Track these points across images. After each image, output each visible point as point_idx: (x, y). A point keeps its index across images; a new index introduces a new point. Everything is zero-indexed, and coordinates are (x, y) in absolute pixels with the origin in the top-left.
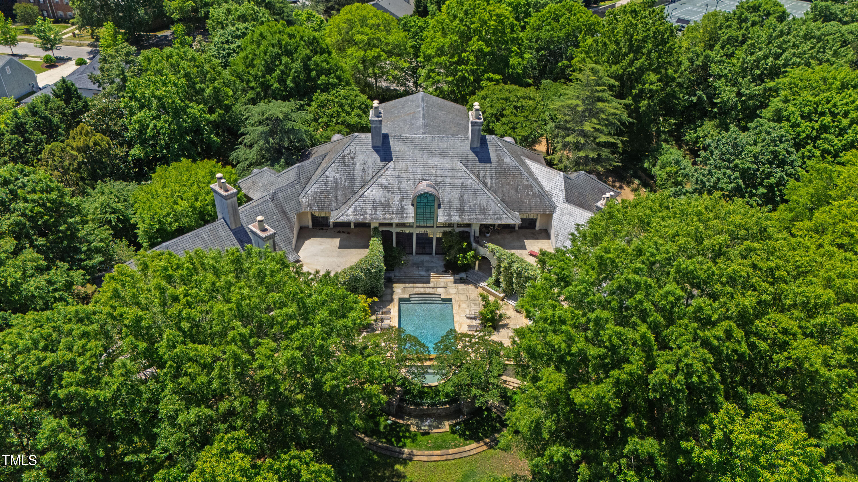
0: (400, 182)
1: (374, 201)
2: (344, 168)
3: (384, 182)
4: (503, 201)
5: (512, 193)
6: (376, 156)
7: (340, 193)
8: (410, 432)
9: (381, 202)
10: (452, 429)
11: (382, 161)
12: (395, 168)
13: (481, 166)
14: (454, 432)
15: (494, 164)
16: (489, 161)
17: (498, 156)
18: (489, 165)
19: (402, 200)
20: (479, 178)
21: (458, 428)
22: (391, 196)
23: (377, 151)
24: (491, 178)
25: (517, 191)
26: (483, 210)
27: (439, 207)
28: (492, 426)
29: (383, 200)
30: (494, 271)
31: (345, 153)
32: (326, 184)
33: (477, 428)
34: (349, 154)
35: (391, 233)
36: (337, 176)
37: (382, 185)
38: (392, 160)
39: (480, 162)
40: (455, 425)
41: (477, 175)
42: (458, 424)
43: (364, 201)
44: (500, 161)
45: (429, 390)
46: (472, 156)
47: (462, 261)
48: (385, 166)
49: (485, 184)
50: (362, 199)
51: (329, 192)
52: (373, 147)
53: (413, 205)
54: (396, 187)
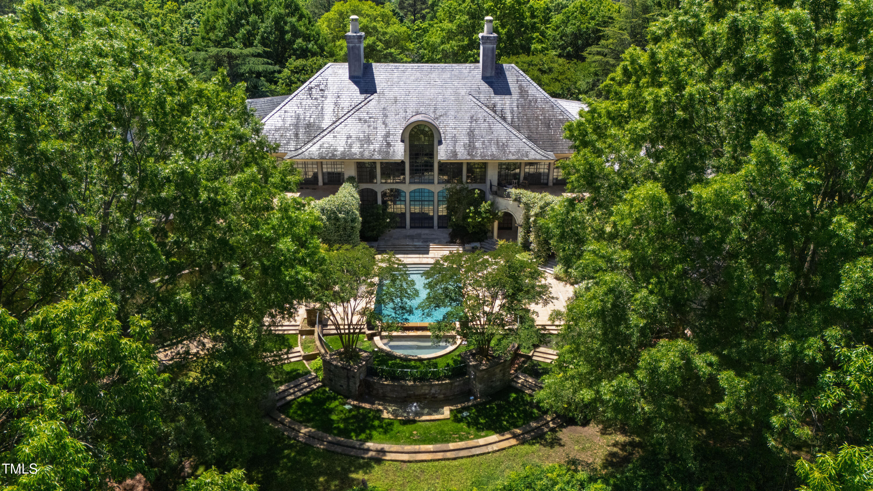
0: (386, 116)
1: (349, 137)
2: (309, 102)
3: (364, 116)
4: (529, 138)
5: (542, 129)
6: (355, 89)
7: (302, 131)
8: (381, 420)
9: (358, 138)
10: (455, 416)
11: (362, 93)
12: (379, 101)
13: (497, 99)
14: (457, 420)
15: (515, 95)
16: (507, 92)
17: (521, 87)
18: (508, 97)
19: (387, 135)
20: (495, 112)
21: (465, 414)
22: (372, 130)
23: (356, 83)
24: (512, 112)
25: (548, 127)
26: (503, 147)
27: (440, 143)
28: (525, 411)
29: (362, 135)
30: (520, 230)
31: (312, 85)
32: (284, 120)
33: (498, 415)
34: (318, 86)
35: (376, 193)
36: (300, 111)
37: (360, 119)
38: (376, 92)
39: (496, 93)
40: (460, 411)
41: (493, 108)
42: (464, 409)
43: (334, 137)
44: (523, 92)
45: (418, 364)
46: (485, 87)
47: (473, 218)
48: (366, 99)
49: (504, 119)
50: (331, 135)
51: (287, 130)
52: (351, 78)
53: (402, 141)
54: (380, 122)
